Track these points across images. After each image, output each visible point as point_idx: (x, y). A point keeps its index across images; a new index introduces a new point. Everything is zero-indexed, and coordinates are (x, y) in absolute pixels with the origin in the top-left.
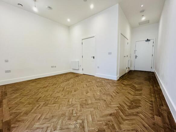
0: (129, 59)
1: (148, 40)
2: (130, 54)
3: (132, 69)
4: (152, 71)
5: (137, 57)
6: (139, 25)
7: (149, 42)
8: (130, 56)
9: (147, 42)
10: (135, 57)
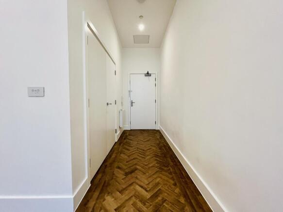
0: (120, 108)
1: (148, 73)
2: (122, 98)
3: (127, 127)
4: (156, 129)
5: (133, 104)
6: (135, 43)
7: (149, 77)
8: (122, 103)
9: (147, 77)
10: (129, 104)
